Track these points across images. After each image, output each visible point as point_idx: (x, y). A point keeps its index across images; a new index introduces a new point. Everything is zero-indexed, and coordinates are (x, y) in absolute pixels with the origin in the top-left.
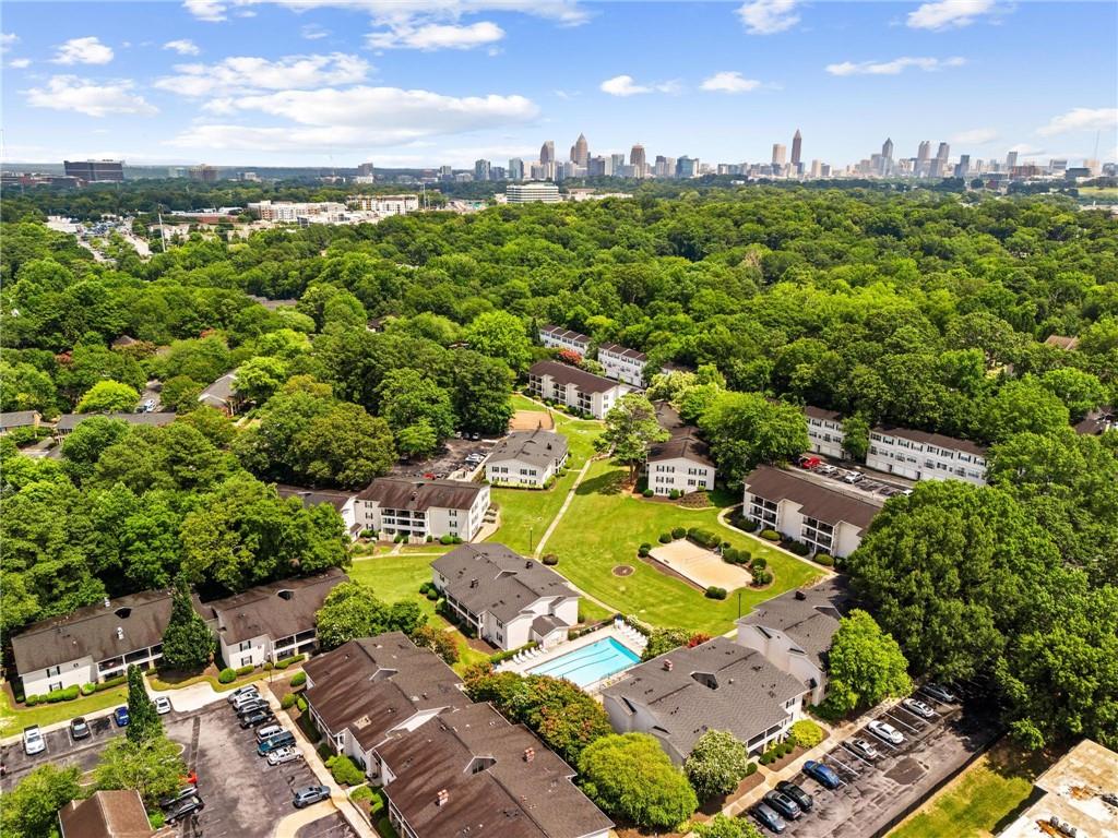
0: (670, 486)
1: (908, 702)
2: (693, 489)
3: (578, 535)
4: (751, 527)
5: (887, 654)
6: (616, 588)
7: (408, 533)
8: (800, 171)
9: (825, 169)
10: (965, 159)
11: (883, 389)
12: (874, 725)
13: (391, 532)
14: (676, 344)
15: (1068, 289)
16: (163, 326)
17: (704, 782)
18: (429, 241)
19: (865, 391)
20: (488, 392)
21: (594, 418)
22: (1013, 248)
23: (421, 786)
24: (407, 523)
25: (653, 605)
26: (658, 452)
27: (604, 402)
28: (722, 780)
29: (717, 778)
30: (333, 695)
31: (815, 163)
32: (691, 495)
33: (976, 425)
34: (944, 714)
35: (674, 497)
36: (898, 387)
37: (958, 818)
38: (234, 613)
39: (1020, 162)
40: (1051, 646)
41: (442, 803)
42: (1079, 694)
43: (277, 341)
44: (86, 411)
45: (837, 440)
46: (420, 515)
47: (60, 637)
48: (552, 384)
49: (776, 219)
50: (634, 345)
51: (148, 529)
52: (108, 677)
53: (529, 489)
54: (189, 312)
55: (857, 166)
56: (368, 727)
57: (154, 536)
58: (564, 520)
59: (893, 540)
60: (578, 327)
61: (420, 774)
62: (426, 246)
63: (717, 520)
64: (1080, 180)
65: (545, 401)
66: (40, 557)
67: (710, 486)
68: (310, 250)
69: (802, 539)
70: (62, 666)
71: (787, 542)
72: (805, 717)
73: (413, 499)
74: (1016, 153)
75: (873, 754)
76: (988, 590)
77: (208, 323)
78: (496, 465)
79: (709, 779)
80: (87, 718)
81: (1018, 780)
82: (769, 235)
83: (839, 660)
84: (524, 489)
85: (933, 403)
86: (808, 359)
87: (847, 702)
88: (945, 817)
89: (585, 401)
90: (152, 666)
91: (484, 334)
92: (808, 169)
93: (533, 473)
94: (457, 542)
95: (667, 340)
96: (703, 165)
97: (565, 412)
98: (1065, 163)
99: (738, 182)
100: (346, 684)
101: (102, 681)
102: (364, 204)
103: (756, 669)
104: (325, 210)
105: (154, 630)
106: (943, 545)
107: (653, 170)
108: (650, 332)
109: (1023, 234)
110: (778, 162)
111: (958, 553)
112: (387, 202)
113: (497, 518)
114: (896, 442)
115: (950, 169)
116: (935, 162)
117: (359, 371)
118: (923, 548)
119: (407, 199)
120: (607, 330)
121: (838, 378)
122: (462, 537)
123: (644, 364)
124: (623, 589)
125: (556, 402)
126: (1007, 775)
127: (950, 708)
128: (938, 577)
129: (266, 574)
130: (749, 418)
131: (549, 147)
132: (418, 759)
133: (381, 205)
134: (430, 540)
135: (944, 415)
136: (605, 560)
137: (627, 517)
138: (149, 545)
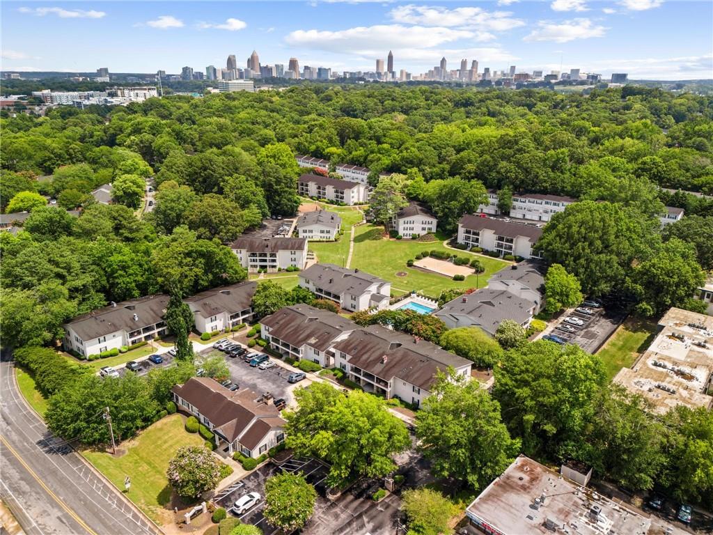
0: (411, 232)
1: (579, 309)
2: (425, 232)
3: (367, 261)
4: (464, 247)
5: (572, 283)
6: (402, 282)
7: (266, 267)
8: (393, 77)
9: (408, 75)
10: (487, 70)
11: (519, 172)
12: (568, 319)
13: (256, 266)
14: (386, 161)
15: (581, 129)
16: (33, 162)
17: (507, 343)
18: (185, 112)
19: (509, 174)
20: (287, 189)
21: (346, 205)
22: (537, 113)
23: (368, 358)
24: (265, 261)
25: (426, 287)
26: (402, 214)
27: (352, 195)
28: (516, 340)
29: (513, 340)
30: (287, 332)
31: (402, 72)
32: (425, 235)
33: (569, 188)
34: (596, 312)
35: (414, 238)
36: (527, 171)
37: (620, 349)
38: (201, 302)
39: (517, 72)
40: (654, 265)
41: (385, 362)
42: (670, 285)
43: (133, 165)
44: (13, 211)
45: (493, 204)
46: (273, 255)
47: (98, 321)
48: (316, 186)
49: (402, 99)
50: (359, 163)
51: (126, 262)
52: (133, 343)
53: (327, 241)
54: (47, 154)
55: (426, 74)
56: (317, 342)
57: (129, 267)
58: (355, 254)
59: (566, 229)
60: (318, 155)
61: (365, 353)
62: (184, 116)
63: (445, 246)
64: (553, 81)
65: (312, 198)
66: (69, 278)
67: (434, 230)
68: (97, 120)
69: (495, 249)
70: (107, 337)
71: (486, 252)
72: (533, 320)
73: (267, 246)
74: (514, 67)
75: (573, 330)
76: (615, 249)
77: (62, 161)
78: (305, 228)
79: (509, 341)
80: (136, 361)
81: (640, 333)
82: (402, 108)
83: (551, 288)
84: (323, 241)
85: (546, 178)
86: (470, 161)
87: (556, 308)
88: (614, 349)
89: (339, 194)
90: (156, 336)
91: (271, 157)
92: (398, 75)
93: (328, 232)
94: (296, 270)
95: (379, 159)
96: (334, 73)
97: (327, 203)
98: (541, 73)
99: (360, 82)
100: (292, 326)
101: (130, 345)
102: (119, 92)
103: (510, 297)
104: (92, 96)
105: (154, 315)
106: (592, 229)
107: (302, 75)
108: (368, 155)
109: (540, 106)
110: (380, 71)
111: (600, 232)
112: (136, 91)
113: (315, 256)
114: (527, 201)
115: (479, 76)
116: (471, 72)
117: (201, 179)
118: (583, 230)
119: (149, 89)
120: (339, 155)
121: (490, 170)
122: (299, 267)
123: (368, 174)
124: (405, 282)
125: (319, 197)
126: (635, 331)
127: (598, 310)
128: (591, 244)
129: (206, 284)
130: (456, 189)
131: (232, 58)
132: (359, 348)
133: (132, 93)
134: (280, 270)
135: (552, 184)
136: (388, 270)
137: (392, 250)
138: (126, 272)
